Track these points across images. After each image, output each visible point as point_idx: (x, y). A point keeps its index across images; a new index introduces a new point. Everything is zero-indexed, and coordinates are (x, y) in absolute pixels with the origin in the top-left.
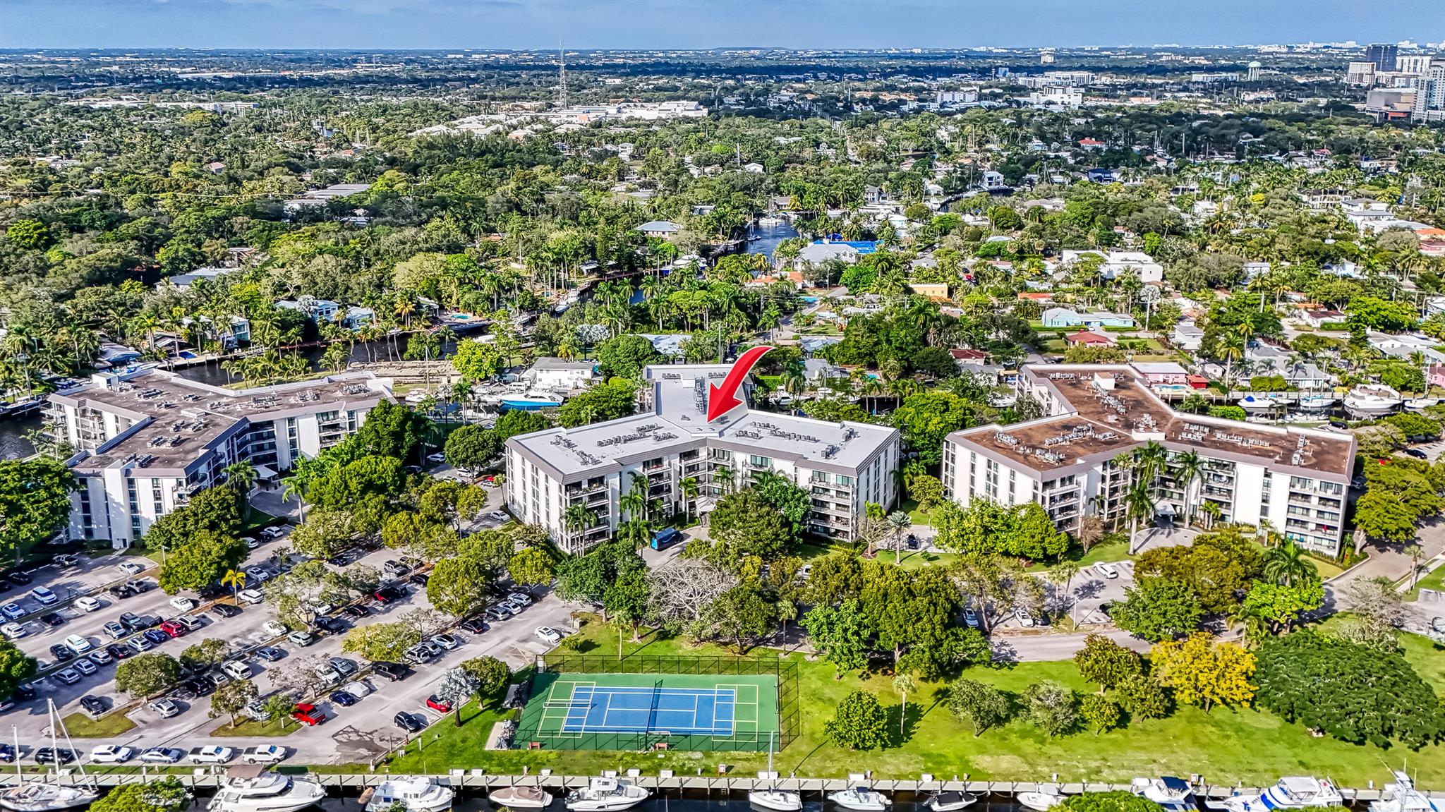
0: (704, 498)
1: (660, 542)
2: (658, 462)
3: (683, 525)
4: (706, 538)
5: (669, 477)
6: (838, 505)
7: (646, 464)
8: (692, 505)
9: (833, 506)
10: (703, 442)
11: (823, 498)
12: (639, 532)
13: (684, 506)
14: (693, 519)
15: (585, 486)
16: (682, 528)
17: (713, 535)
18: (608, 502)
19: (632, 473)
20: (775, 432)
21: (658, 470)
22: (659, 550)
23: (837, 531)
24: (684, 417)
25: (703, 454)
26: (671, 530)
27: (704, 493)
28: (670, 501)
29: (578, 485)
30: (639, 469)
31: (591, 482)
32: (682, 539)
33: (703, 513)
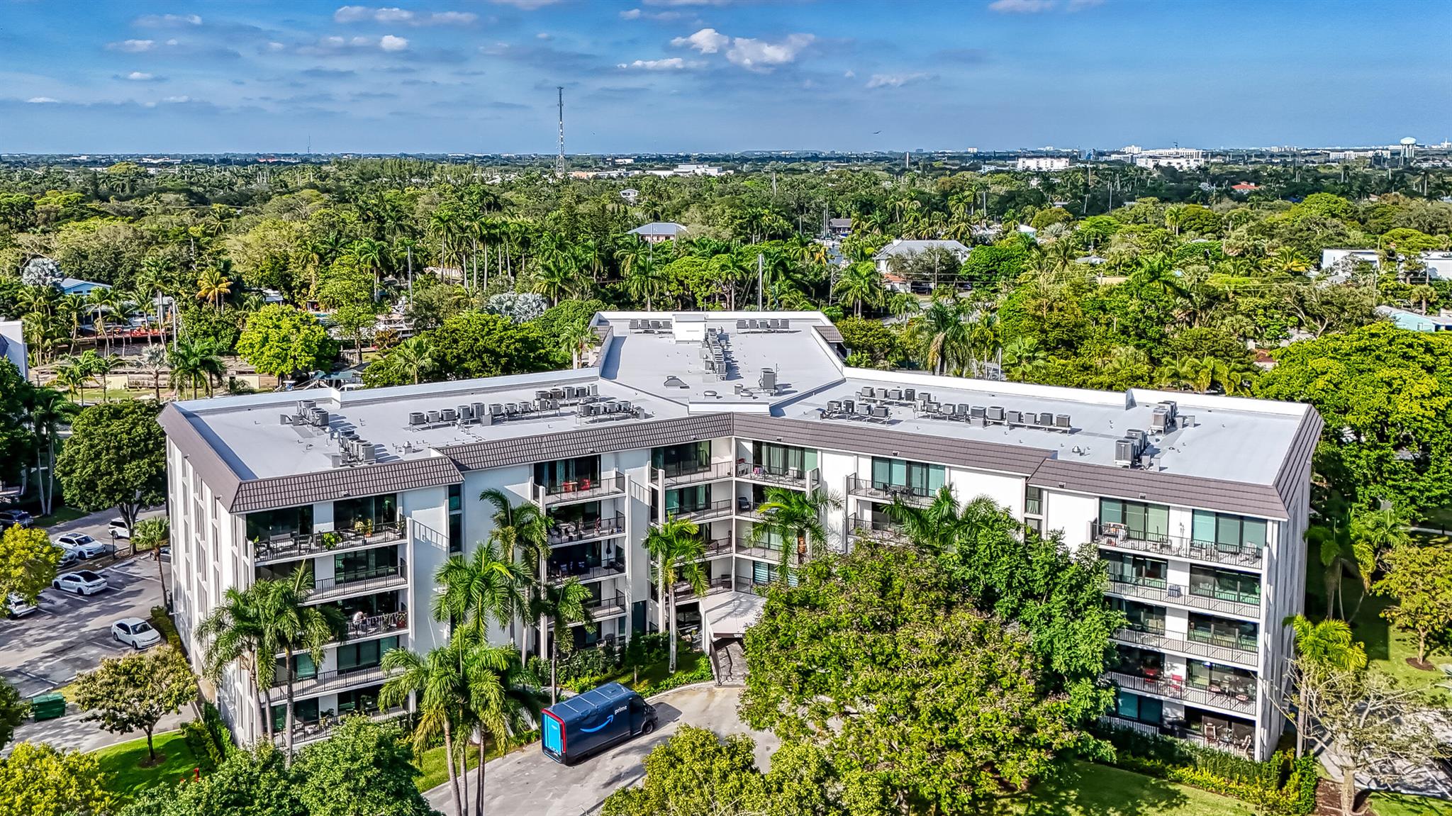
0: (725, 597)
1: (571, 731)
2: (587, 469)
3: (657, 677)
4: (732, 727)
5: (618, 524)
6: (1198, 621)
7: (544, 474)
8: (689, 615)
9: (1176, 626)
10: (723, 424)
11: (1147, 594)
12: (462, 688)
13: (663, 616)
14: (688, 660)
15: (324, 525)
16: (656, 686)
17: (759, 714)
18: (406, 585)
19: (497, 497)
20: (933, 410)
21: (584, 496)
22: (571, 760)
23: (1194, 715)
24: (672, 381)
25: (723, 458)
26: (615, 693)
27: (725, 582)
28: (618, 600)
29: (299, 520)
30: (521, 489)
31: (346, 512)
32: (652, 725)
33: (723, 641)
